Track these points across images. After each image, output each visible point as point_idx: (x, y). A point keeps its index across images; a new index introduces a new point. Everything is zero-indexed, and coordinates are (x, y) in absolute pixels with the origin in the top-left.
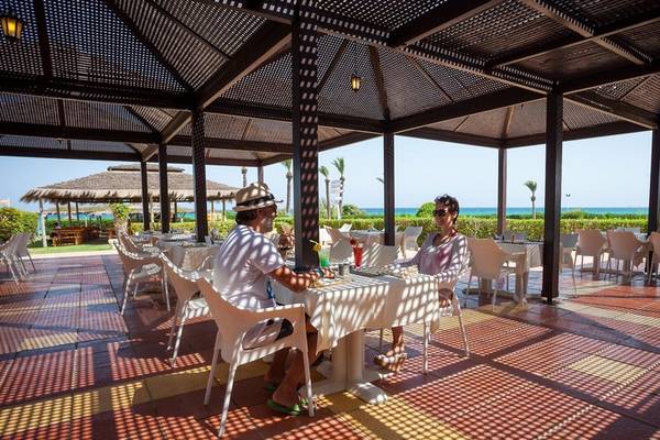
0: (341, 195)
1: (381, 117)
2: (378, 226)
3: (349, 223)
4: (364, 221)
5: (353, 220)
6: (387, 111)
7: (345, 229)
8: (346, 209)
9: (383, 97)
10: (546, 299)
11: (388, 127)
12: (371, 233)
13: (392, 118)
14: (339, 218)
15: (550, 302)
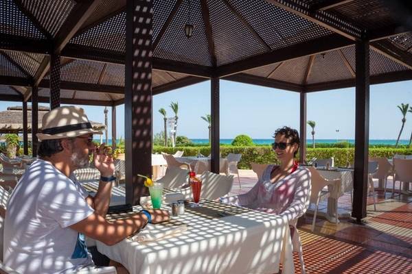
0: (175, 128)
1: (208, 64)
2: (204, 153)
3: (181, 150)
4: (193, 148)
5: (184, 148)
6: (214, 59)
7: (178, 155)
8: (179, 139)
9: (211, 47)
10: (355, 219)
11: (215, 72)
12: (199, 159)
13: (218, 65)
14: (174, 146)
15: (359, 222)
